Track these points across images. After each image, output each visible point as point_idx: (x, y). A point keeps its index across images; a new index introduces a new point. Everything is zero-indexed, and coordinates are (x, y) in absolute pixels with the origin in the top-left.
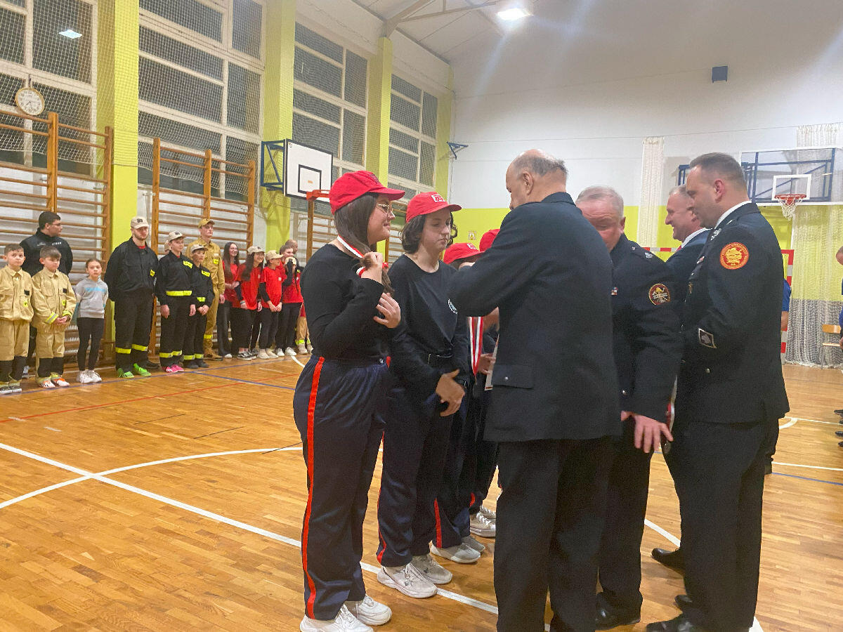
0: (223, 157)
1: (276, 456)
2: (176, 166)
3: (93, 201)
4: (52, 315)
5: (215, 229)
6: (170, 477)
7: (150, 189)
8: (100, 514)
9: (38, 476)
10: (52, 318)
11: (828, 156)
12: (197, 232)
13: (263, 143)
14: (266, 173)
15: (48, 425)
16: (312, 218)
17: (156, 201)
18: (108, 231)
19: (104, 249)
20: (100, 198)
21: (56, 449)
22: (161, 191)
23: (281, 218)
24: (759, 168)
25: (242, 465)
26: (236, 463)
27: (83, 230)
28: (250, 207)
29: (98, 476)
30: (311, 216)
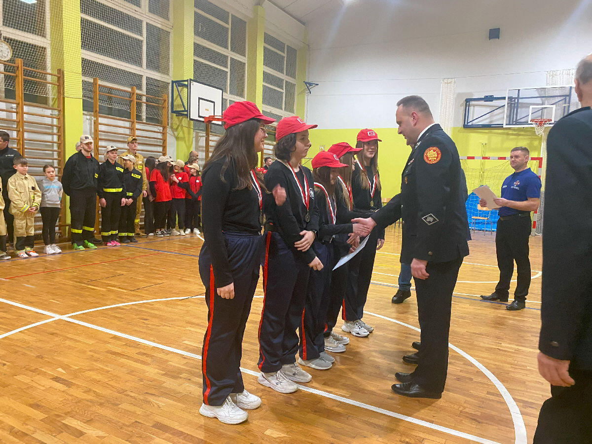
0: (144, 92)
1: (190, 301)
2: (110, 98)
3: (50, 123)
4: (25, 206)
5: (139, 144)
6: (116, 317)
7: (91, 115)
8: (68, 343)
9: (21, 318)
10: (24, 209)
11: (567, 93)
12: (126, 146)
13: (173, 82)
14: (175, 103)
15: (25, 283)
16: (208, 136)
17: (96, 124)
18: (62, 145)
19: (60, 159)
20: (55, 122)
21: (32, 299)
22: (100, 116)
23: (186, 135)
24: (520, 101)
25: (166, 308)
26: (162, 307)
27: (44, 145)
28: (164, 128)
29: (65, 317)
30: (208, 135)
